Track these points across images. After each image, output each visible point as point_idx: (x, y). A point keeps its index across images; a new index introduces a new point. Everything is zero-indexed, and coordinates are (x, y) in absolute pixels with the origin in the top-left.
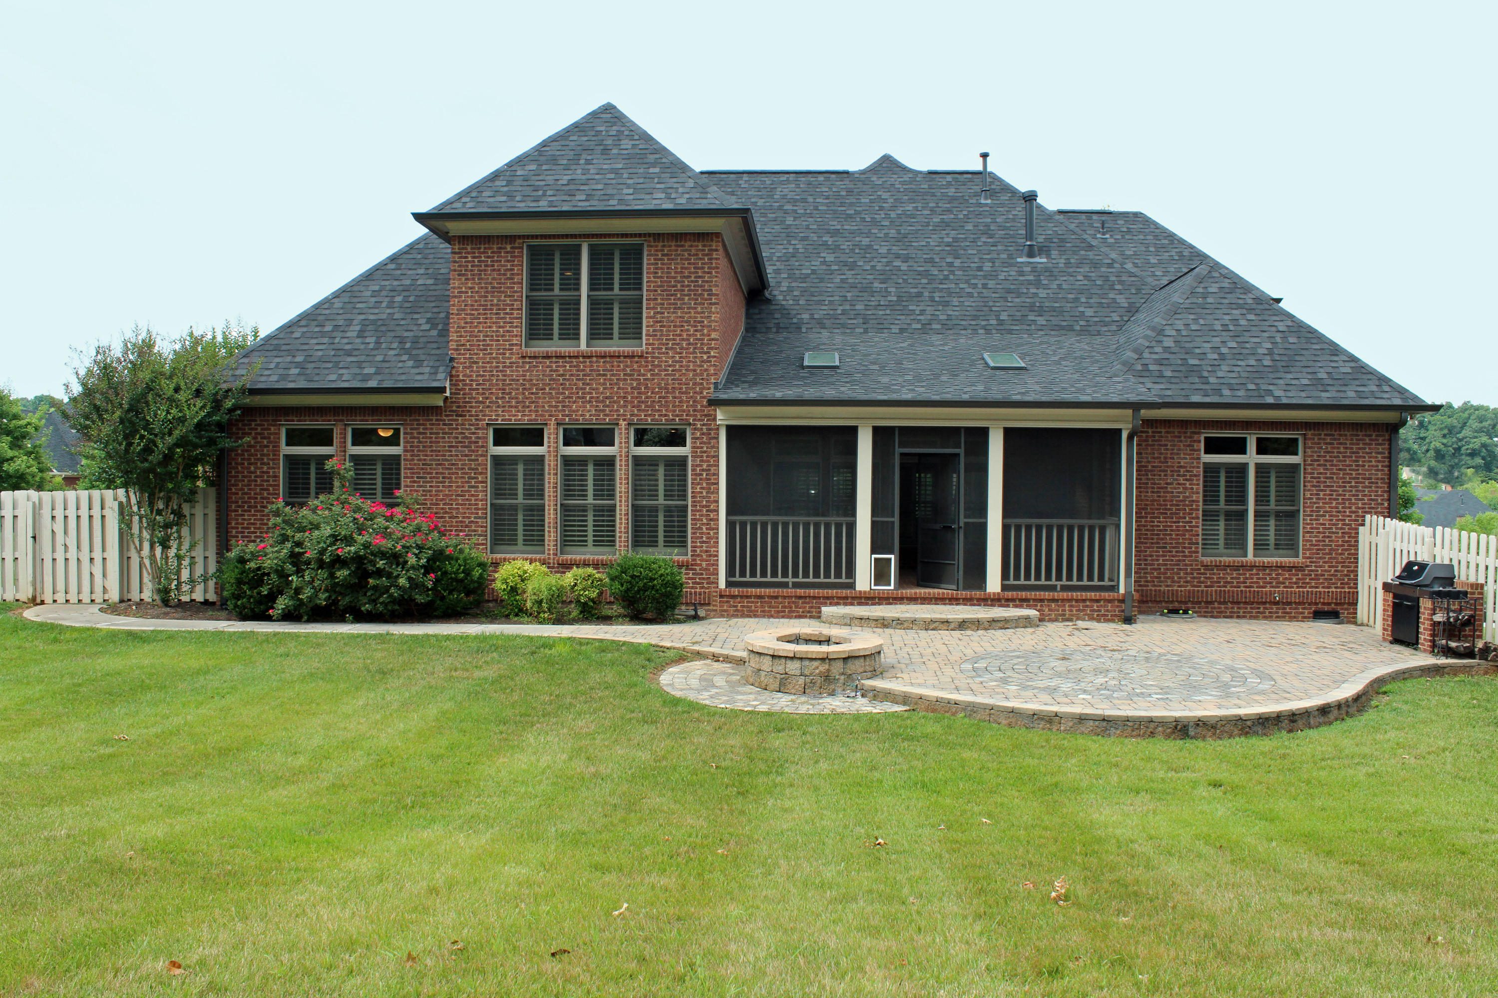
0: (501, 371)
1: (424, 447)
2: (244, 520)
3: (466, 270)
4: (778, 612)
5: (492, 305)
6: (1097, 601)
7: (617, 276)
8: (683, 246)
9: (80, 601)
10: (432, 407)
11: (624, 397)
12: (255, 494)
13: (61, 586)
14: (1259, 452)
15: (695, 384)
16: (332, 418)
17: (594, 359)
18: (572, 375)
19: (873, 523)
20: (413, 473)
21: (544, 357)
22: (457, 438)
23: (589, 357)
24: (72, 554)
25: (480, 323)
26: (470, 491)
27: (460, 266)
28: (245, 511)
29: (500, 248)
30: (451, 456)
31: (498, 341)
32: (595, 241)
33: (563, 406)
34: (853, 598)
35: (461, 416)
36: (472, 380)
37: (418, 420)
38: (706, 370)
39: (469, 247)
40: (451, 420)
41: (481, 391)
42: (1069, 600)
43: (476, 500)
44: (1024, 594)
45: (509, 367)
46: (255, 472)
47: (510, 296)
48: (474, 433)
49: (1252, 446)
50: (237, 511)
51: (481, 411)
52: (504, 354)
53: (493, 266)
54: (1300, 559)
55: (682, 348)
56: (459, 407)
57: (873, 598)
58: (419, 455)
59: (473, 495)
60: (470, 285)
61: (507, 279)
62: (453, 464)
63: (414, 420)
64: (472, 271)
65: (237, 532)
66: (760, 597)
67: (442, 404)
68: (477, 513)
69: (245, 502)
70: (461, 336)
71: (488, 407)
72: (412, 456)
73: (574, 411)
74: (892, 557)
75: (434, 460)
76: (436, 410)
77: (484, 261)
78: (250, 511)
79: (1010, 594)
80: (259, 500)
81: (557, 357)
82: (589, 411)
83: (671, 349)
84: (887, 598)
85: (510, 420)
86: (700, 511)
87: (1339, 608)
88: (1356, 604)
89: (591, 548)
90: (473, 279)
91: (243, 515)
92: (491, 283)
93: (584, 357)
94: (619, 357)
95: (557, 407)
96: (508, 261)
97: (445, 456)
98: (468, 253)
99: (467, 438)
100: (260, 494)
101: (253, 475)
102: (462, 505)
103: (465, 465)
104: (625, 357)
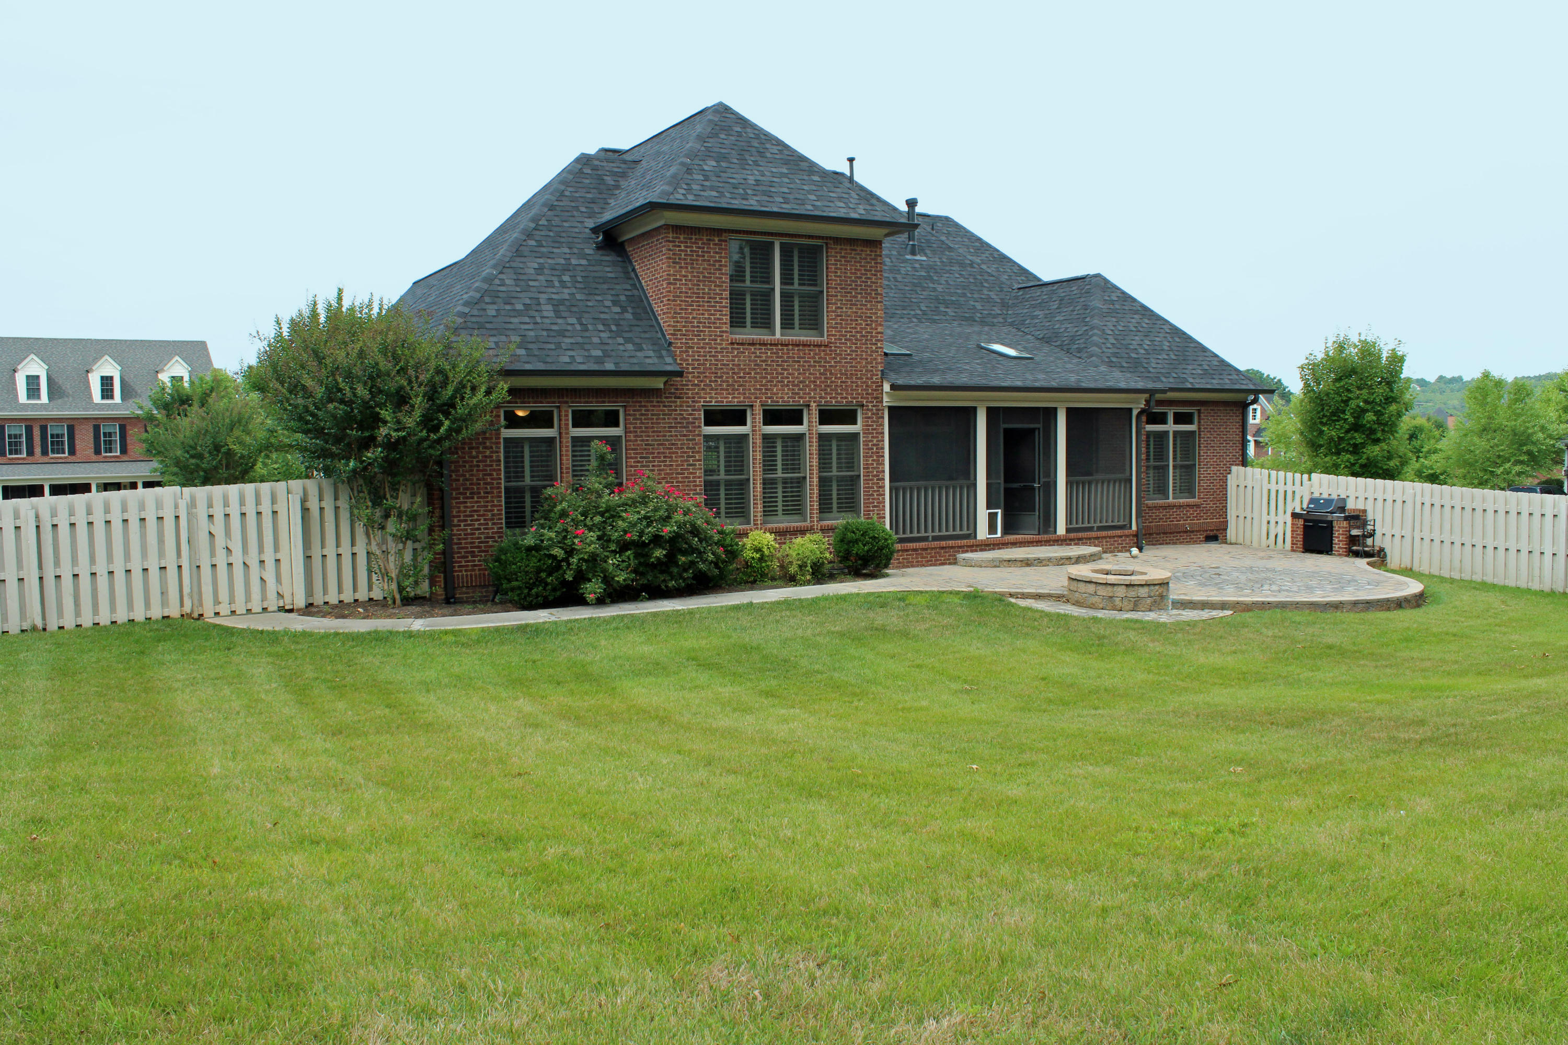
0: (713, 356)
1: (646, 428)
2: (467, 507)
3: (680, 259)
4: (928, 561)
5: (703, 293)
6: (1121, 537)
7: (796, 272)
8: (855, 250)
9: (249, 611)
10: (653, 390)
11: (815, 382)
12: (478, 479)
13: (224, 595)
14: (1175, 423)
15: (867, 371)
16: (556, 400)
17: (790, 347)
18: (772, 361)
19: (988, 485)
20: (637, 454)
21: (749, 344)
22: (676, 419)
23: (787, 345)
24: (237, 558)
25: (694, 310)
26: (689, 469)
27: (674, 254)
28: (467, 498)
29: (710, 240)
30: (671, 436)
31: (710, 327)
32: (786, 240)
33: (766, 389)
34: (977, 546)
35: (679, 398)
36: (688, 364)
37: (641, 402)
38: (875, 359)
39: (682, 237)
40: (671, 402)
41: (696, 374)
42: (1105, 537)
43: (694, 477)
44: (1080, 535)
45: (720, 352)
46: (478, 457)
47: (719, 286)
48: (691, 414)
49: (1171, 418)
50: (459, 498)
51: (697, 393)
52: (716, 340)
53: (703, 256)
54: (1196, 500)
55: (857, 340)
56: (677, 389)
57: (989, 545)
58: (641, 436)
59: (691, 473)
60: (683, 273)
61: (716, 269)
62: (673, 444)
63: (636, 402)
64: (685, 259)
65: (459, 521)
66: (915, 550)
67: (662, 386)
68: (695, 490)
69: (467, 489)
70: (678, 322)
71: (703, 389)
72: (635, 436)
73: (775, 394)
74: (999, 511)
75: (656, 440)
76: (655, 392)
77: (695, 251)
78: (473, 498)
79: (1072, 535)
80: (482, 486)
81: (760, 344)
82: (787, 394)
83: (849, 340)
84: (998, 544)
85: (722, 402)
86: (872, 480)
87: (1217, 533)
88: (1226, 529)
89: (781, 517)
90: (687, 268)
91: (466, 502)
92: (702, 273)
93: (782, 345)
94: (809, 346)
95: (761, 390)
96: (716, 253)
97: (665, 436)
98: (682, 242)
99: (685, 418)
100: (484, 479)
101: (475, 460)
102: (681, 482)
103: (684, 444)
104: (814, 346)
